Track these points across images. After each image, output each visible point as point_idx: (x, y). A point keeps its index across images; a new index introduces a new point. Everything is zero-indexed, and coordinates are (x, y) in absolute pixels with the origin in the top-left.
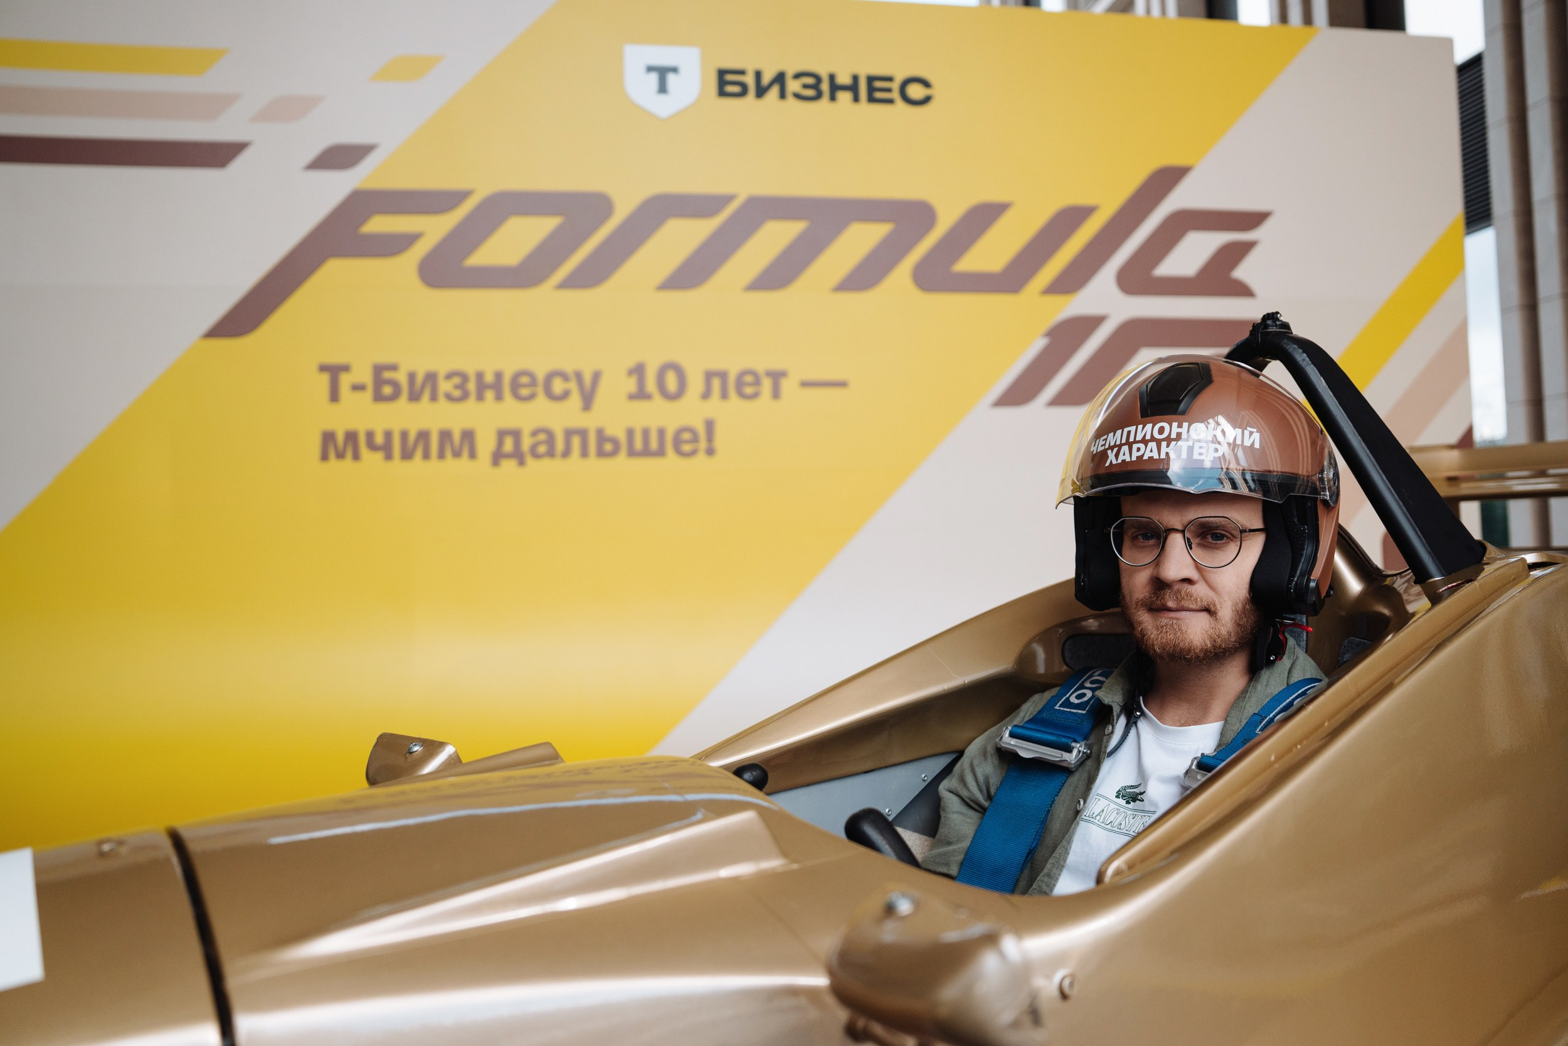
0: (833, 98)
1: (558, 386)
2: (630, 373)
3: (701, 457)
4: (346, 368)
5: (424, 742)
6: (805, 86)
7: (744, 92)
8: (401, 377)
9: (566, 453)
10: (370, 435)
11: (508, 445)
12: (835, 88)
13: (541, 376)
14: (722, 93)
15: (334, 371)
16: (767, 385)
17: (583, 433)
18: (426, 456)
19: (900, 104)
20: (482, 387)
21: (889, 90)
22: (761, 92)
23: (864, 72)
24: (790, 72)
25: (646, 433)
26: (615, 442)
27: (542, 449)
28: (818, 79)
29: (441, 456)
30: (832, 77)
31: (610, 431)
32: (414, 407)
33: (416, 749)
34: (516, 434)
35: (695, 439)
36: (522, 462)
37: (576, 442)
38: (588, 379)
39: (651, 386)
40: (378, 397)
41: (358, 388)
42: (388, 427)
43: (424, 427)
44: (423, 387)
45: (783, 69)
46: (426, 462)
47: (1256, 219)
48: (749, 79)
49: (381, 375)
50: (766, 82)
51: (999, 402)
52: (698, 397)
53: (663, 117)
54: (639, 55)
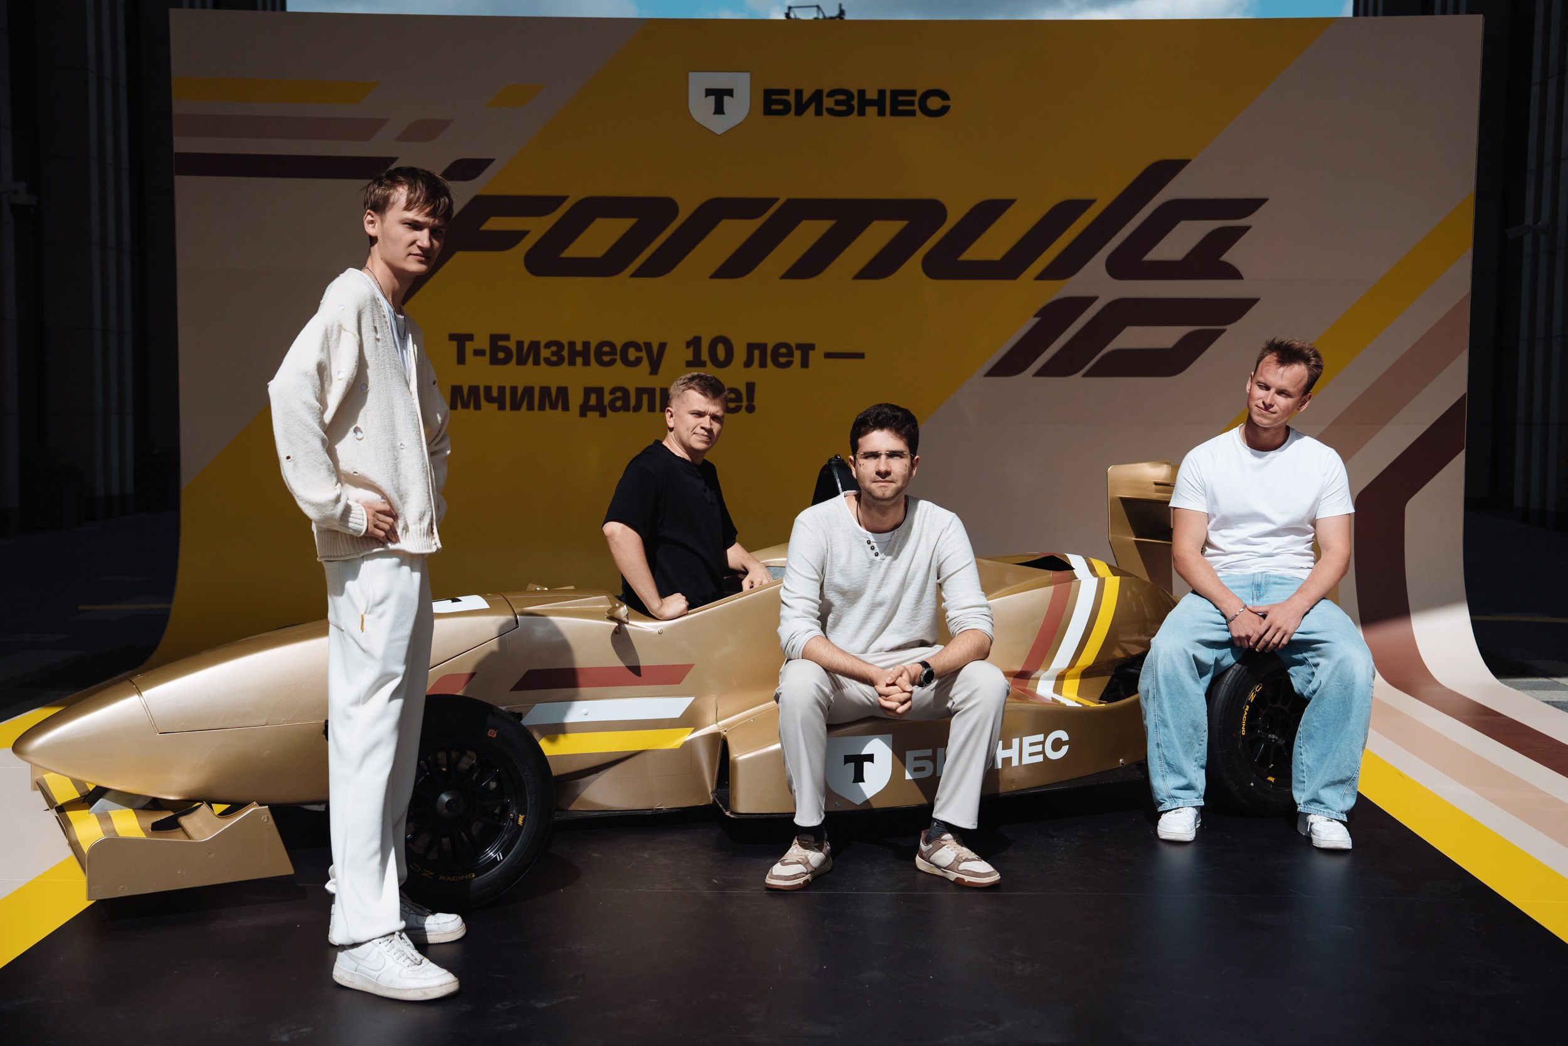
0: (861, 113)
1: (632, 354)
2: (688, 345)
3: (742, 412)
4: (470, 337)
6: (838, 103)
7: (785, 111)
8: (512, 345)
9: (637, 408)
10: (488, 389)
11: (593, 401)
12: (864, 103)
13: (619, 346)
14: (768, 111)
15: (461, 340)
16: (798, 354)
17: (651, 392)
18: (530, 408)
19: (920, 115)
20: (573, 354)
21: (912, 103)
22: (801, 110)
23: (890, 87)
24: (826, 91)
27: (619, 404)
28: (850, 95)
29: (542, 408)
30: (862, 93)
32: (521, 368)
34: (599, 391)
35: (739, 398)
36: (603, 414)
37: (645, 397)
38: (655, 349)
39: (705, 356)
40: (494, 361)
41: (479, 353)
42: (502, 384)
43: (530, 384)
44: (528, 353)
45: (820, 88)
46: (530, 413)
47: (1250, 206)
48: (791, 98)
49: (497, 343)
50: (805, 98)
51: (992, 373)
52: (742, 365)
53: (719, 134)
54: (699, 82)
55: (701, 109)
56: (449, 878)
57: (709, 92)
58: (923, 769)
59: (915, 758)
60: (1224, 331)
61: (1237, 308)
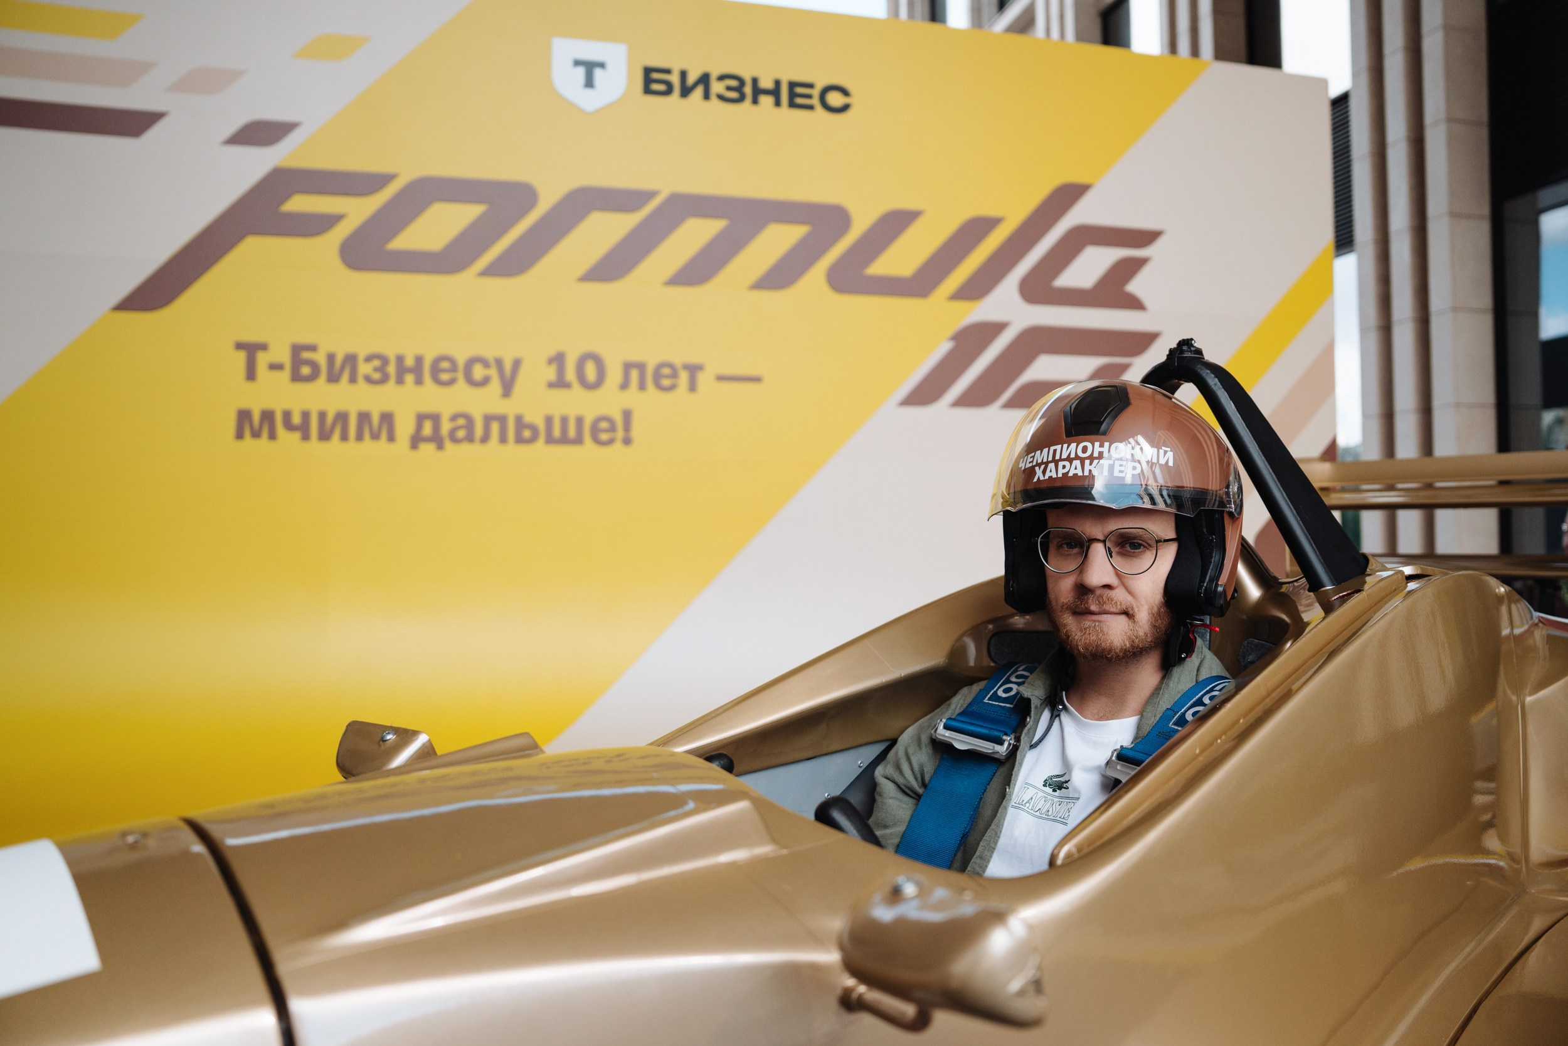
0: (755, 101)
1: (478, 372)
2: (550, 361)
3: (618, 445)
4: (263, 347)
5: (396, 730)
6: (729, 88)
7: (669, 91)
8: (320, 358)
9: (485, 439)
10: (287, 415)
11: (428, 428)
12: (757, 92)
13: (461, 361)
14: (647, 91)
15: (251, 350)
16: (684, 377)
17: (502, 420)
18: (344, 437)
19: (819, 110)
20: (402, 371)
21: (809, 96)
22: (686, 92)
23: (785, 78)
24: (714, 74)
25: (564, 420)
26: (534, 429)
27: (461, 434)
28: (742, 82)
29: (360, 437)
30: (755, 81)
31: (528, 419)
32: (333, 387)
33: (389, 737)
34: (436, 419)
35: (613, 428)
36: (440, 446)
37: (495, 427)
38: (508, 366)
39: (571, 375)
40: (296, 377)
41: (275, 367)
42: (306, 408)
43: (343, 409)
44: (342, 368)
45: (707, 70)
46: (343, 444)
47: (1148, 237)
48: (674, 79)
49: (300, 355)
50: (691, 82)
51: (906, 402)
52: (616, 387)
53: (587, 111)
54: (566, 49)
55: (568, 81)
60: (1131, 364)
61: (1141, 342)
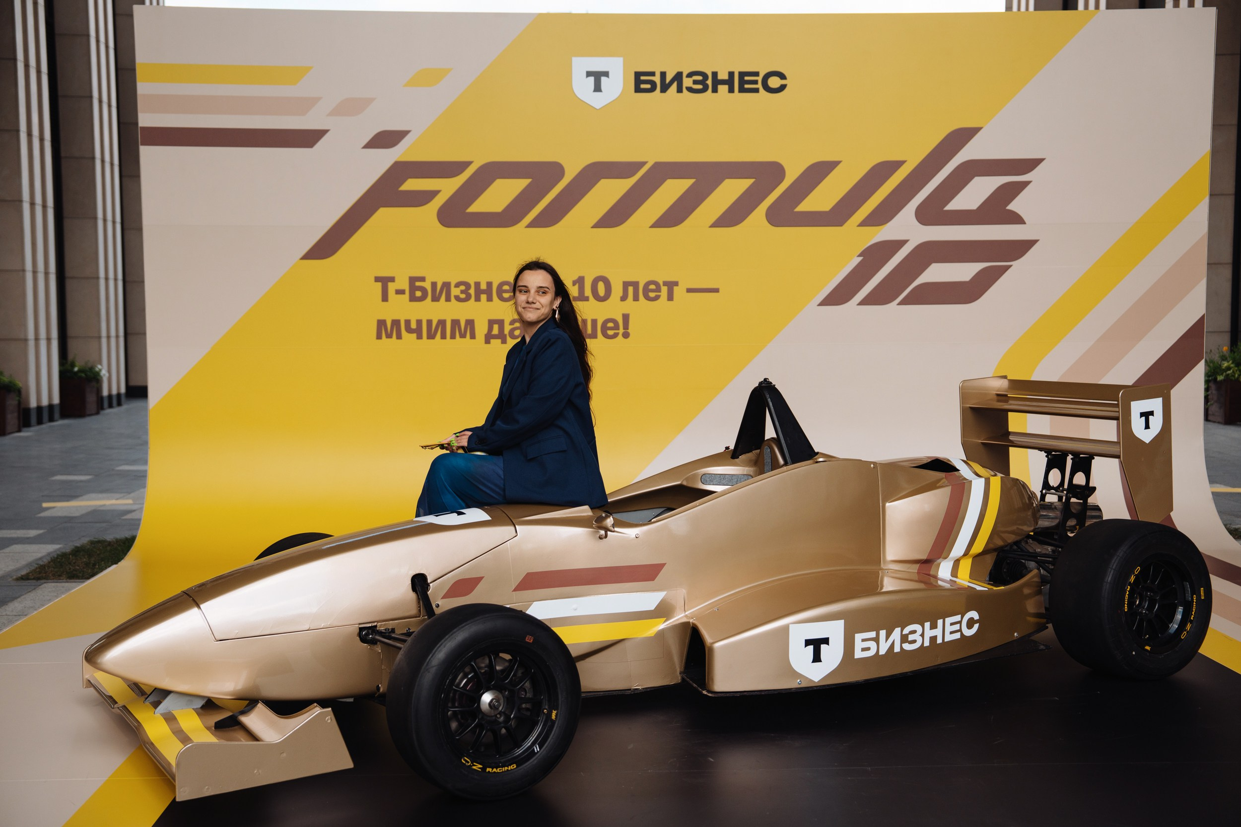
0: (715, 90)
2: (574, 283)
3: (620, 338)
4: (392, 279)
6: (695, 82)
7: (652, 90)
8: (427, 285)
10: (408, 323)
11: (496, 330)
12: (717, 82)
14: (638, 90)
15: (384, 281)
16: (664, 289)
18: (443, 337)
19: (763, 92)
20: (479, 292)
21: (756, 82)
22: (665, 88)
23: (738, 69)
24: (685, 73)
28: (705, 76)
29: (453, 337)
30: (715, 74)
32: (435, 305)
34: (501, 323)
35: (616, 327)
39: (588, 292)
40: (413, 298)
41: (400, 292)
42: (419, 318)
43: (442, 318)
44: (441, 292)
45: (680, 70)
46: (444, 341)
47: (1031, 165)
48: (657, 79)
49: (415, 284)
50: (668, 80)
51: (824, 303)
52: (619, 299)
53: (598, 108)
54: (581, 65)
55: (583, 87)
56: (495, 770)
57: (589, 74)
58: (868, 649)
59: (862, 639)
60: (1010, 266)
61: (1020, 248)
